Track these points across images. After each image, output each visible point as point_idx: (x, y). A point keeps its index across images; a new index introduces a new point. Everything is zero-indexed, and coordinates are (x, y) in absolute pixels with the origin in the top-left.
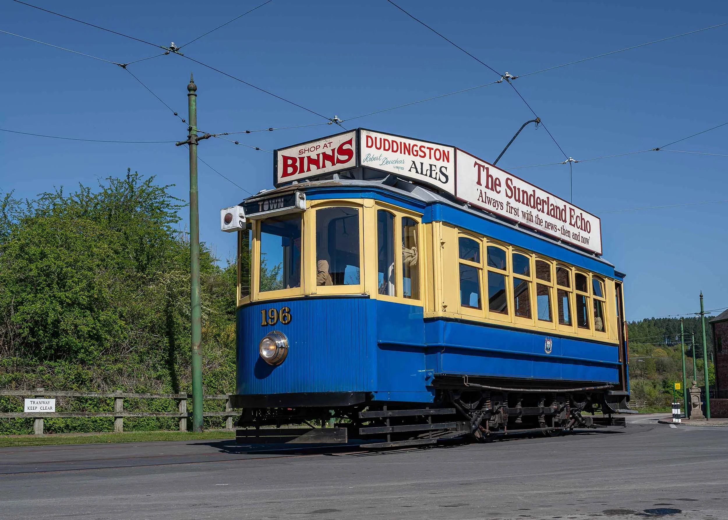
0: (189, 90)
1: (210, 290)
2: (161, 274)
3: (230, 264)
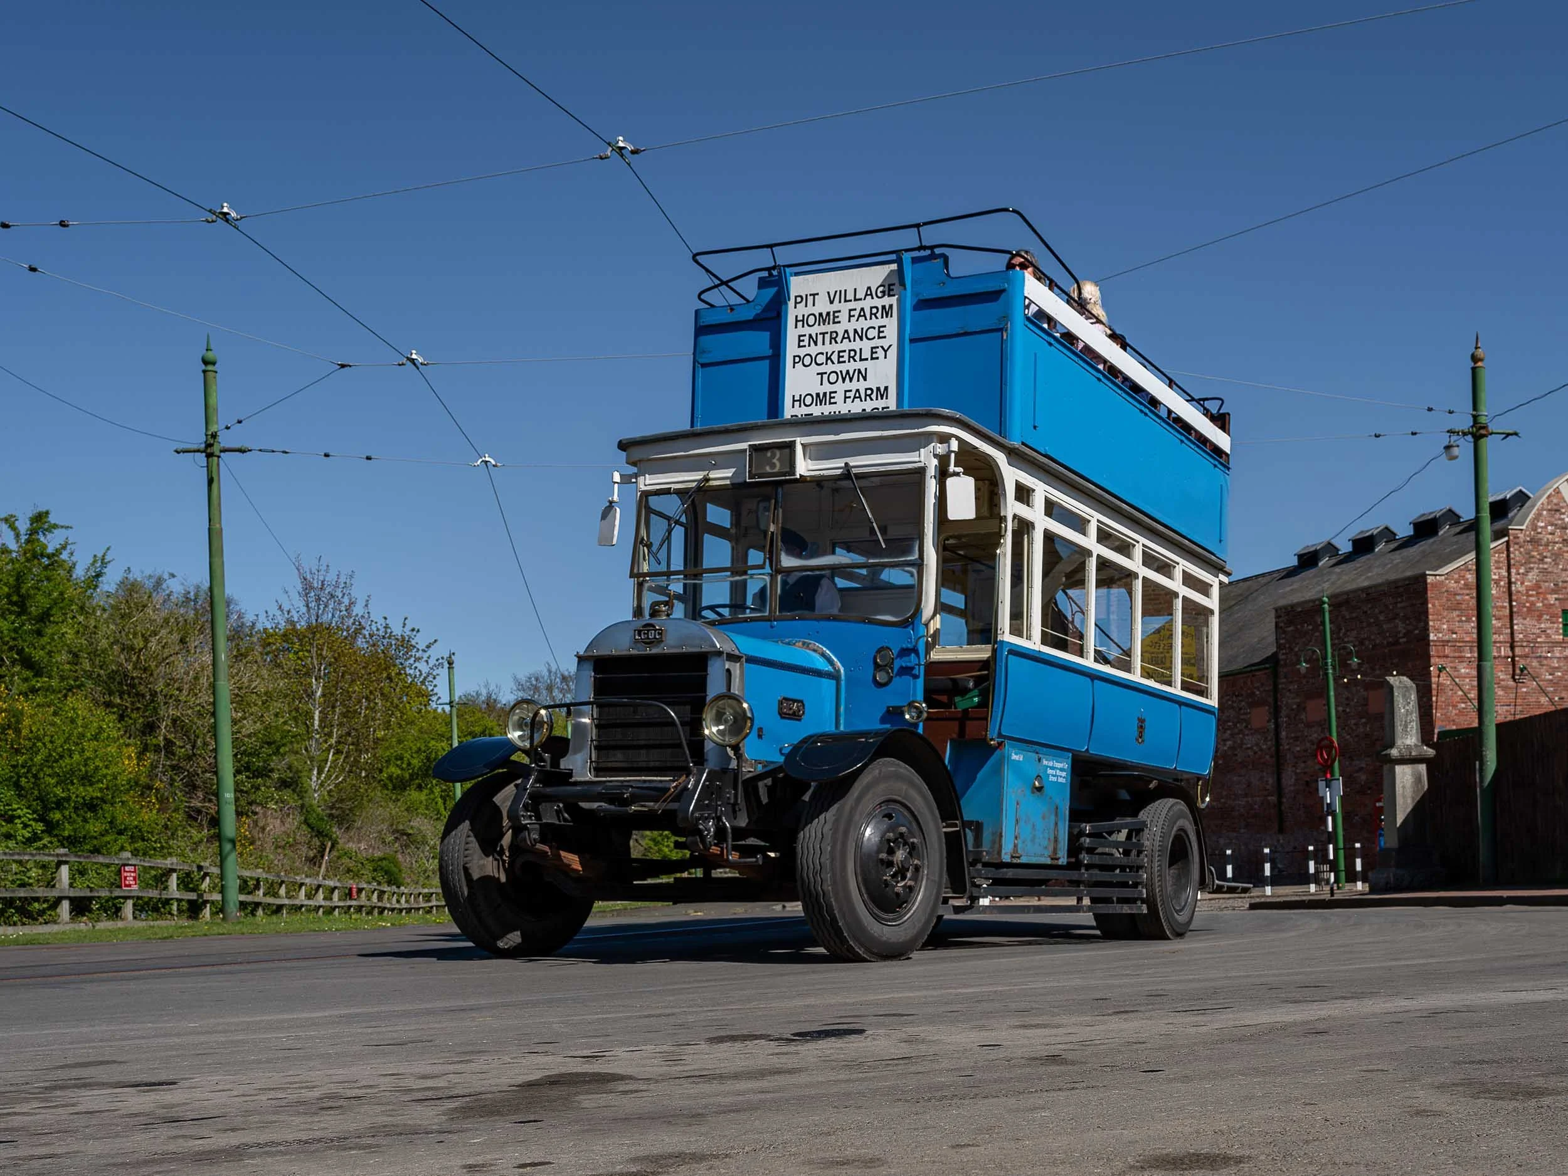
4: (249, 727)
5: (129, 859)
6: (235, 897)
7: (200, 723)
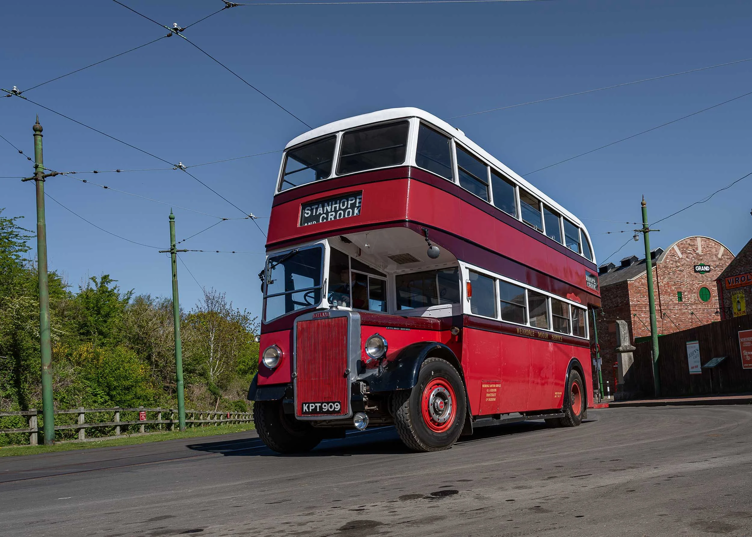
0: (35, 130)
1: (61, 314)
2: (9, 299)
3: (82, 289)
4: (188, 354)
5: (143, 409)
6: (184, 420)
7: (168, 354)
